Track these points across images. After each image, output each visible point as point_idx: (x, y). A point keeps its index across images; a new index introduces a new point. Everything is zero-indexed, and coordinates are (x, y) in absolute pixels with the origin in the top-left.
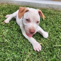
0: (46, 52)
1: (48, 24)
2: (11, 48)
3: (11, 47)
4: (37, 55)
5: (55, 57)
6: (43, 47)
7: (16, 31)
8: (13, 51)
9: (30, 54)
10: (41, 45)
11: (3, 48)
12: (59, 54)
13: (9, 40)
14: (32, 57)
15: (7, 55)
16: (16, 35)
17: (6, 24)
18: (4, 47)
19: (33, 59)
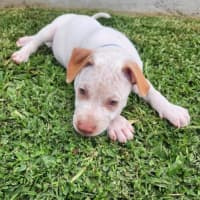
0: (151, 147)
1: (161, 63)
2: (32, 135)
3: (33, 132)
4: (118, 157)
5: (180, 162)
6: (140, 130)
7: (52, 84)
8: (38, 145)
9: (96, 154)
10: (133, 125)
11: (7, 136)
12: (195, 152)
13: (25, 113)
14: (102, 163)
15: (20, 159)
16: (50, 95)
17: (18, 65)
18: (8, 133)
19: (105, 169)
